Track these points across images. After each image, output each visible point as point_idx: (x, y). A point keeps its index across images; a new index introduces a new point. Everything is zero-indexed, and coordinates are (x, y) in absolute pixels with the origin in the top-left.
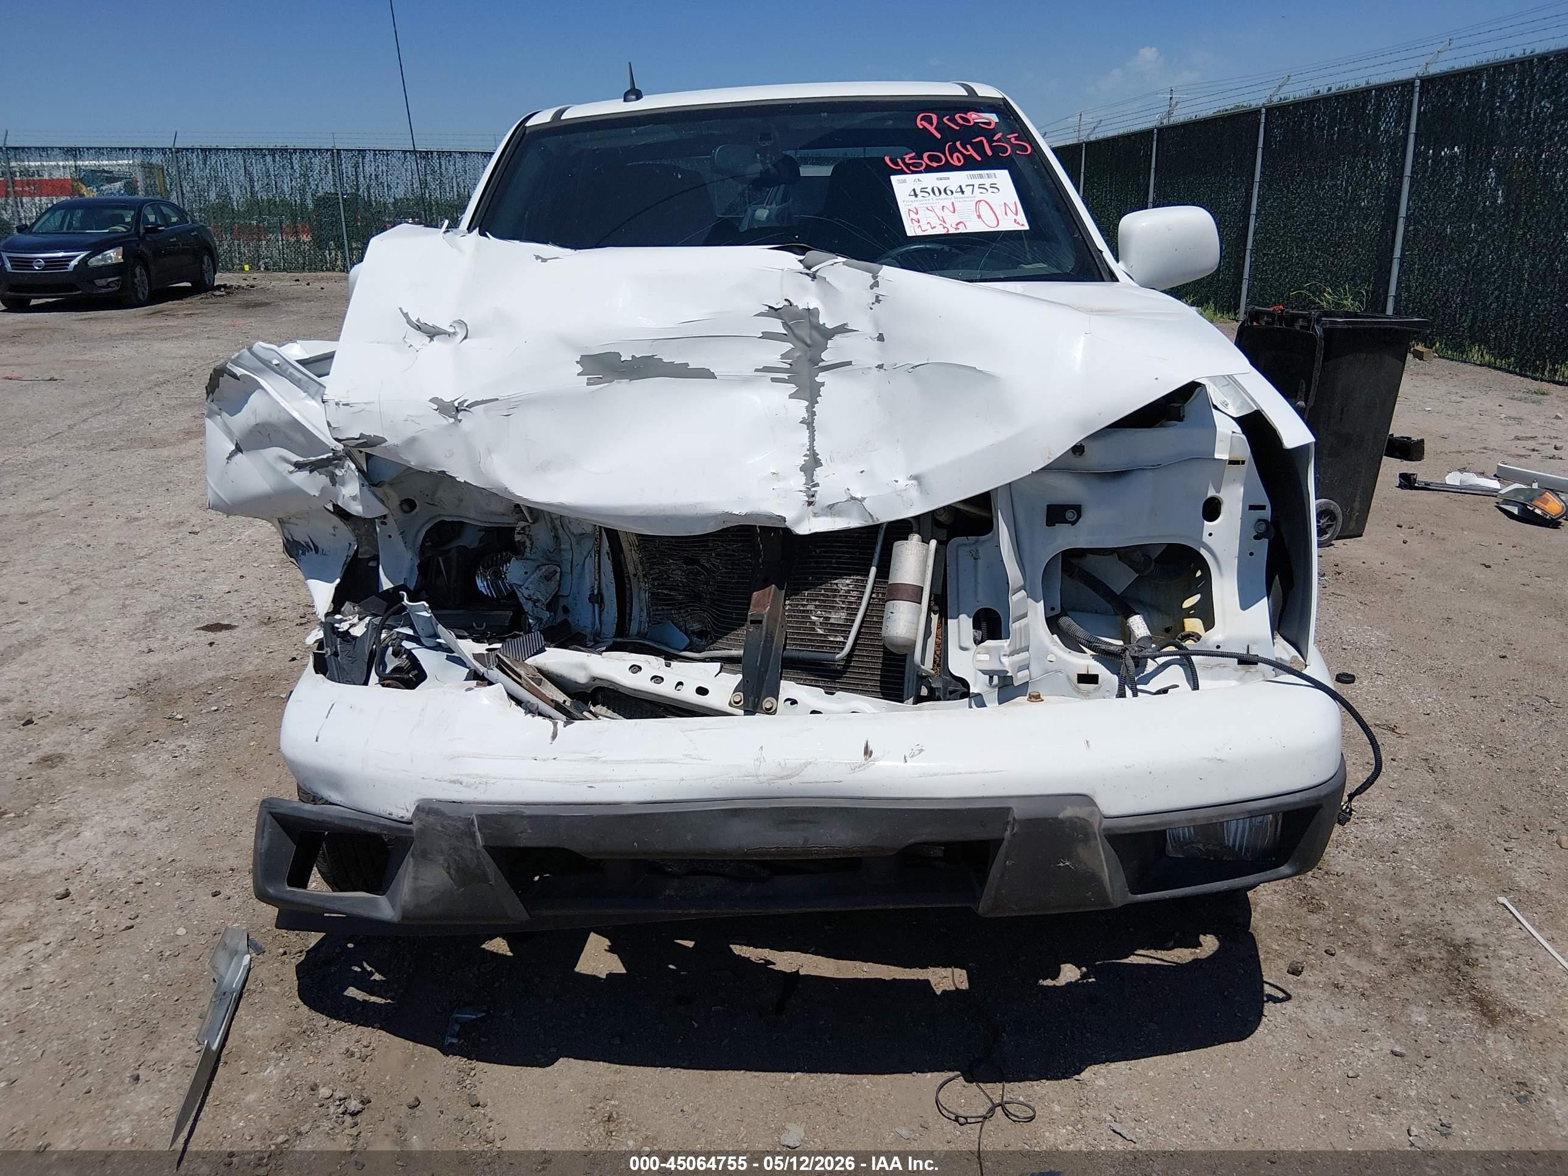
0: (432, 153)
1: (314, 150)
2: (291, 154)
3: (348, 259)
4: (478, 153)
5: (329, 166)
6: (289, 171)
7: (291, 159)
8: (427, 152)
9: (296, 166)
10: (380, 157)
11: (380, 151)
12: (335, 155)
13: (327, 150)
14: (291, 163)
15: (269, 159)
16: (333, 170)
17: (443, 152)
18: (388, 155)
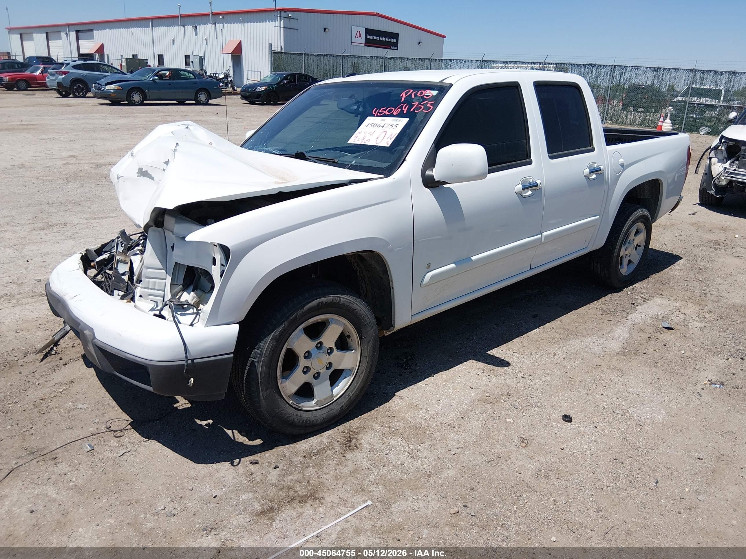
0: (660, 68)
1: (604, 66)
2: (593, 67)
3: (605, 118)
4: (684, 69)
5: (609, 73)
6: (590, 75)
7: (593, 69)
8: (658, 68)
9: (594, 73)
10: (634, 70)
11: (635, 67)
12: (613, 68)
13: (610, 66)
14: (592, 71)
15: (583, 69)
16: (610, 75)
17: (666, 68)
18: (638, 69)
